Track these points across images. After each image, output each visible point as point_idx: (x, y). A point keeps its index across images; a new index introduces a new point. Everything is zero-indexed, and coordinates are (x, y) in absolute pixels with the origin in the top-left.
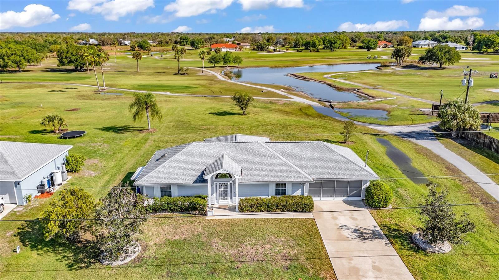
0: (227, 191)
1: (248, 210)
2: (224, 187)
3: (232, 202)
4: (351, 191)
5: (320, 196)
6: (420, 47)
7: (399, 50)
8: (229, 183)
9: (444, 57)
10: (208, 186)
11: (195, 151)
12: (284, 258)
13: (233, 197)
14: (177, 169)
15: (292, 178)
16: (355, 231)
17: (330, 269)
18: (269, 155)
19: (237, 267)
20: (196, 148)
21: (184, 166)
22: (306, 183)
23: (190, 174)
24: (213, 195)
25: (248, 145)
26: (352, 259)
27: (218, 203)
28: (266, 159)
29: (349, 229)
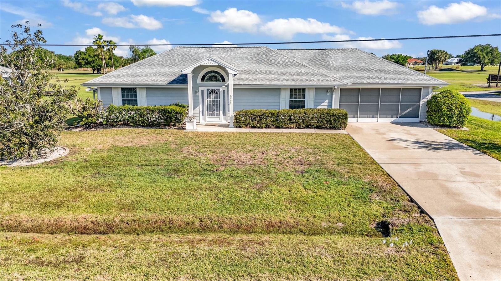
0: (218, 102)
1: (247, 125)
2: (213, 96)
3: (226, 120)
4: (403, 109)
5: (356, 116)
6: (453, 64)
7: (434, 53)
8: (221, 90)
9: (486, 57)
10: (188, 88)
11: (176, 55)
12: (299, 163)
13: (227, 112)
14: (147, 70)
15: (315, 81)
16: (417, 143)
17: (381, 173)
18: (281, 59)
19: (217, 170)
20: (179, 52)
21: (158, 68)
22: (336, 87)
23: (165, 76)
24: (198, 107)
25: (252, 50)
26: (421, 166)
27: (205, 120)
28: (277, 63)
29: (406, 141)
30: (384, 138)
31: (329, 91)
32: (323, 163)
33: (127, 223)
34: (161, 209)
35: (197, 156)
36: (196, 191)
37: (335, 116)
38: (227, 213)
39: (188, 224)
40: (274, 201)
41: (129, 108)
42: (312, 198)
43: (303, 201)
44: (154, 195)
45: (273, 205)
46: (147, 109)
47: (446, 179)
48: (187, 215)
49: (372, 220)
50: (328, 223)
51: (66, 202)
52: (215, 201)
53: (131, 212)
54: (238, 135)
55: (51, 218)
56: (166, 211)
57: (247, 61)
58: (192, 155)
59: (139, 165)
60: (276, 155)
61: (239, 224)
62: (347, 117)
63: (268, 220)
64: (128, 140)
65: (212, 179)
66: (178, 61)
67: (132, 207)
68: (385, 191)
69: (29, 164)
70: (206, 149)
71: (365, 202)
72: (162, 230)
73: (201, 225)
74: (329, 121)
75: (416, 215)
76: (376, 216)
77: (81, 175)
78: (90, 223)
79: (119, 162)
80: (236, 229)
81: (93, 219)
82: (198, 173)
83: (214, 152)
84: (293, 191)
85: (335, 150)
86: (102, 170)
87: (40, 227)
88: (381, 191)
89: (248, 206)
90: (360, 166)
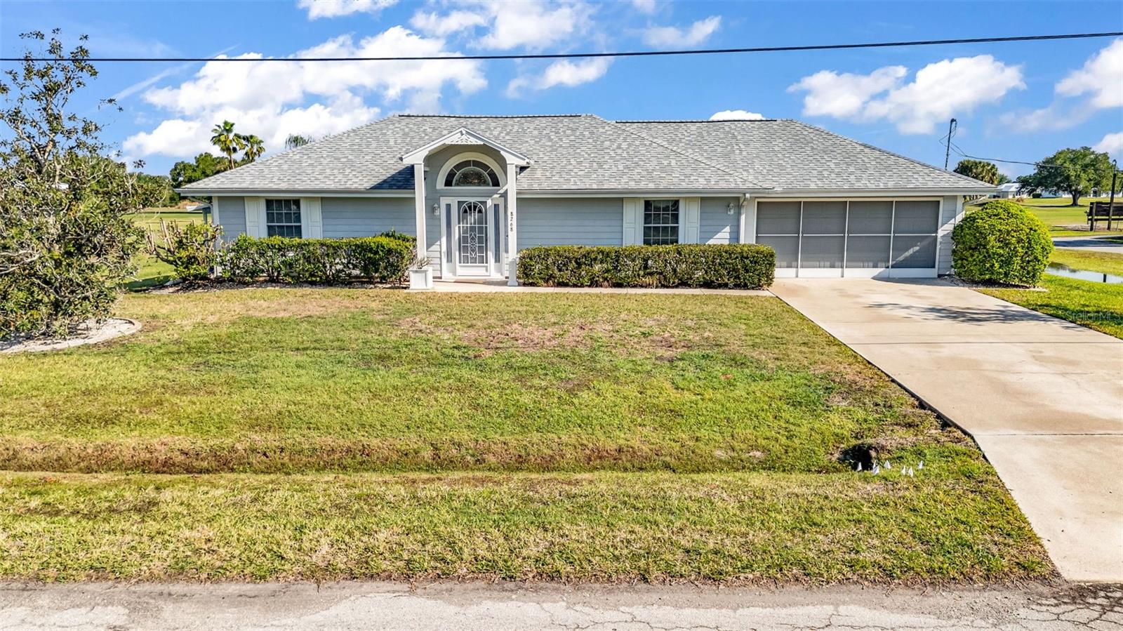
0: (483, 230)
1: (548, 279)
2: (472, 218)
3: (500, 271)
4: (899, 249)
5: (794, 264)
6: (1011, 197)
8: (490, 203)
11: (391, 131)
12: (663, 343)
13: (503, 255)
14: (325, 162)
15: (700, 183)
16: (932, 310)
17: (851, 360)
18: (625, 140)
19: (475, 357)
20: (397, 125)
21: (350, 157)
22: (748, 195)
23: (364, 173)
24: (438, 243)
25: (561, 122)
26: (941, 347)
27: (454, 273)
28: (615, 147)
29: (907, 308)
30: (858, 303)
31: (732, 205)
32: (718, 343)
33: (265, 454)
34: (344, 427)
35: (431, 333)
36: (426, 393)
37: (747, 258)
38: (496, 433)
39: (406, 455)
40: (606, 411)
41: (282, 243)
42: (693, 405)
43: (671, 411)
44: (330, 401)
45: (602, 418)
46: (322, 245)
47: (1000, 369)
48: (402, 438)
49: (830, 444)
50: (729, 451)
51: (126, 414)
52: (468, 411)
53: (274, 432)
54: (528, 298)
55: (89, 444)
56: (355, 431)
57: (550, 144)
58: (421, 331)
59: (298, 349)
60: (613, 331)
61: (523, 453)
62: (773, 261)
63: (590, 446)
64: (277, 307)
65: (465, 373)
66: (396, 143)
67: (276, 423)
68: (859, 389)
69: (48, 348)
70: (454, 322)
71: (815, 410)
72: (345, 468)
73: (436, 456)
74: (734, 270)
75: (933, 431)
76: (839, 438)
77: (165, 367)
78: (178, 453)
79: (253, 344)
80: (517, 465)
81: (186, 445)
82: (432, 362)
83: (471, 326)
84: (649, 392)
85: (746, 322)
86: (213, 358)
87: (61, 462)
88: (852, 391)
89: (546, 421)
90: (804, 349)
